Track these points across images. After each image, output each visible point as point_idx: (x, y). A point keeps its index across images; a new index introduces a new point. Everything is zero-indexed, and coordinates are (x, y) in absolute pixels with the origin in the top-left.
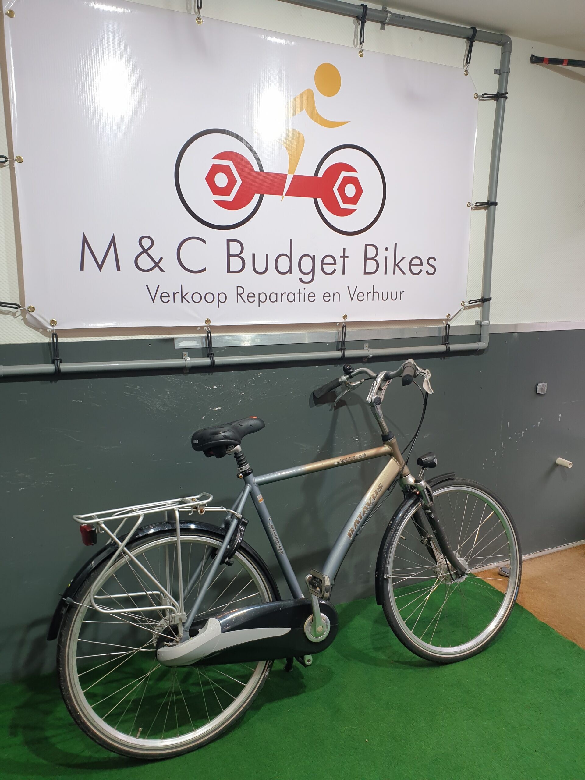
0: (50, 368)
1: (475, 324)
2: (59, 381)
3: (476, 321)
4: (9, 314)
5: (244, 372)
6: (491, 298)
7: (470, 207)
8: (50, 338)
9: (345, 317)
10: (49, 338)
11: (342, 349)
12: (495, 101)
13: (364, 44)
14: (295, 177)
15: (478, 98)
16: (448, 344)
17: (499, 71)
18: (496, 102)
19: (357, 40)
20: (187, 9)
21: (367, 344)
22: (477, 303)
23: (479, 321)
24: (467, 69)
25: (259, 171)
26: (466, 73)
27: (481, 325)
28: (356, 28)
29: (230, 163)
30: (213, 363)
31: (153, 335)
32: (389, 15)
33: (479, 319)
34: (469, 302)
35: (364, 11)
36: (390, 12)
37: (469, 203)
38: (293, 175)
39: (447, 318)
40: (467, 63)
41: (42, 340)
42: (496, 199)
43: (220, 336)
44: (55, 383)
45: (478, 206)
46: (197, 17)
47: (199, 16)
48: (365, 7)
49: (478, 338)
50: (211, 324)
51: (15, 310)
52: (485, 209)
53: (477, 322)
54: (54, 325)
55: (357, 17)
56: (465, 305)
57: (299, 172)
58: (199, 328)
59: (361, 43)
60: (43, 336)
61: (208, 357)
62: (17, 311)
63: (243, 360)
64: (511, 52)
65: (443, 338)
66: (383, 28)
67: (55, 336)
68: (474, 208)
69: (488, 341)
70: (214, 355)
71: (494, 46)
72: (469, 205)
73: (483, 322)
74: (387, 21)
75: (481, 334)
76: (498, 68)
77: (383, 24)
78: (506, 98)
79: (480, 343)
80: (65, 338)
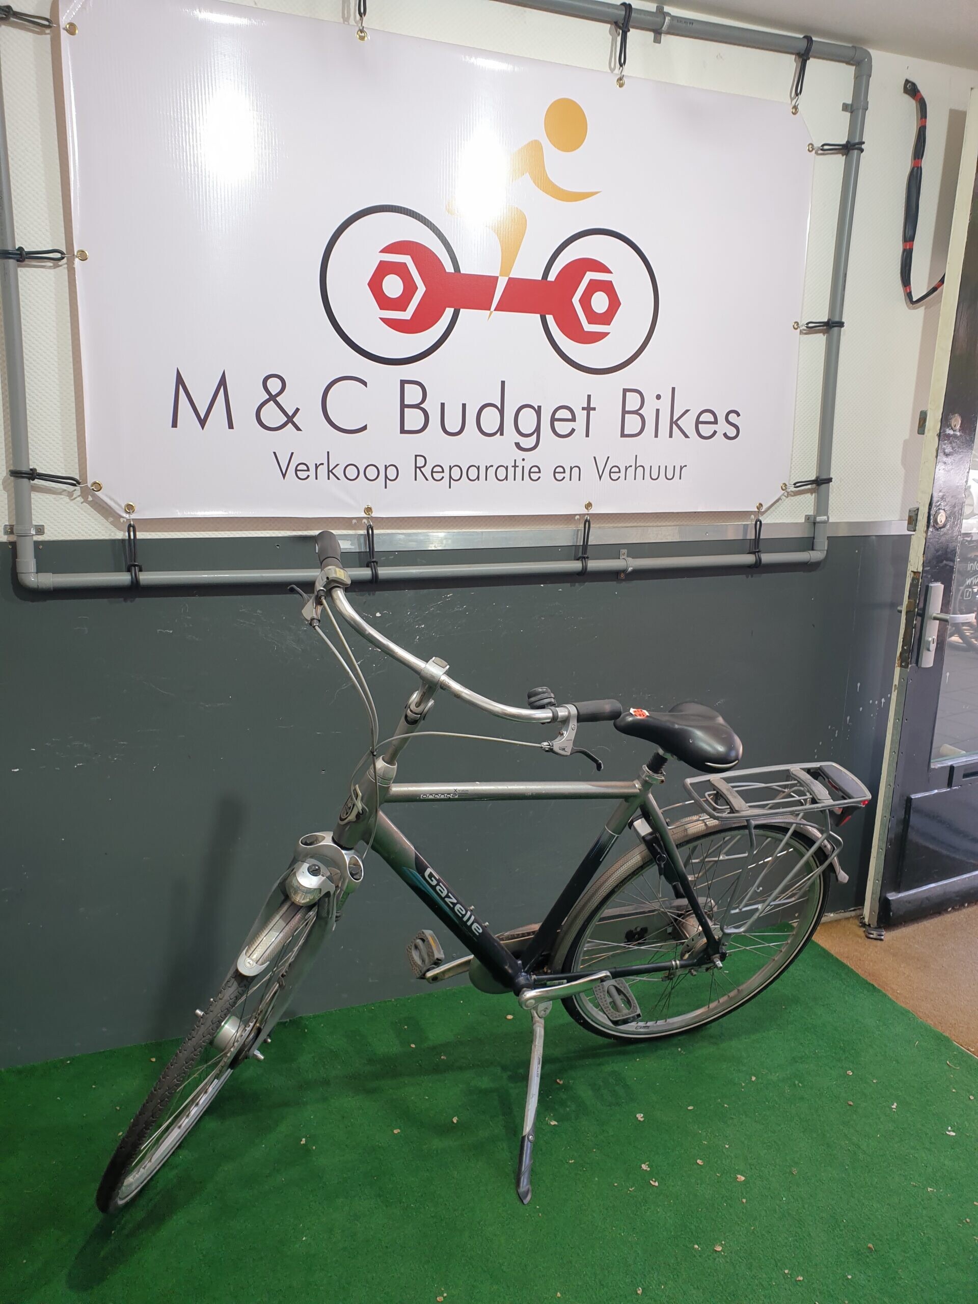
0: (124, 578)
1: (805, 520)
2: (137, 599)
3: (806, 516)
4: (64, 493)
5: (425, 591)
6: (831, 479)
7: (798, 330)
8: (125, 532)
9: (589, 506)
10: (122, 533)
11: (583, 558)
12: (843, 155)
13: (626, 67)
14: (512, 282)
15: (814, 151)
16: (758, 552)
17: (850, 107)
18: (845, 157)
19: (615, 59)
20: (343, 17)
21: (625, 551)
22: (809, 487)
23: (811, 515)
24: (797, 104)
25: (453, 271)
26: (794, 111)
27: (815, 523)
28: (614, 41)
29: (407, 259)
30: (375, 576)
31: (282, 530)
32: (668, 19)
33: (811, 512)
34: (795, 484)
35: (626, 13)
36: (669, 14)
37: (795, 323)
38: (507, 278)
39: (756, 510)
40: (797, 94)
41: (112, 534)
42: (841, 317)
43: (388, 534)
44: (131, 602)
45: (812, 328)
46: (357, 29)
47: (361, 28)
48: (628, 7)
49: (809, 544)
50: (374, 515)
51: (71, 488)
52: (824, 334)
53: (808, 518)
54: (131, 511)
55: (616, 24)
56: (789, 490)
57: (518, 273)
58: (354, 521)
59: (621, 65)
60: (114, 529)
61: (368, 566)
62: (75, 490)
63: (421, 573)
64: (870, 76)
65: (750, 542)
66: (657, 40)
67: (132, 529)
68: (805, 332)
69: (826, 548)
70: (377, 564)
71: (843, 65)
72: (796, 327)
73: (818, 518)
74: (665, 28)
75: (814, 538)
76: (849, 102)
77: (658, 33)
78: (862, 150)
79: (811, 552)
80: (148, 533)
